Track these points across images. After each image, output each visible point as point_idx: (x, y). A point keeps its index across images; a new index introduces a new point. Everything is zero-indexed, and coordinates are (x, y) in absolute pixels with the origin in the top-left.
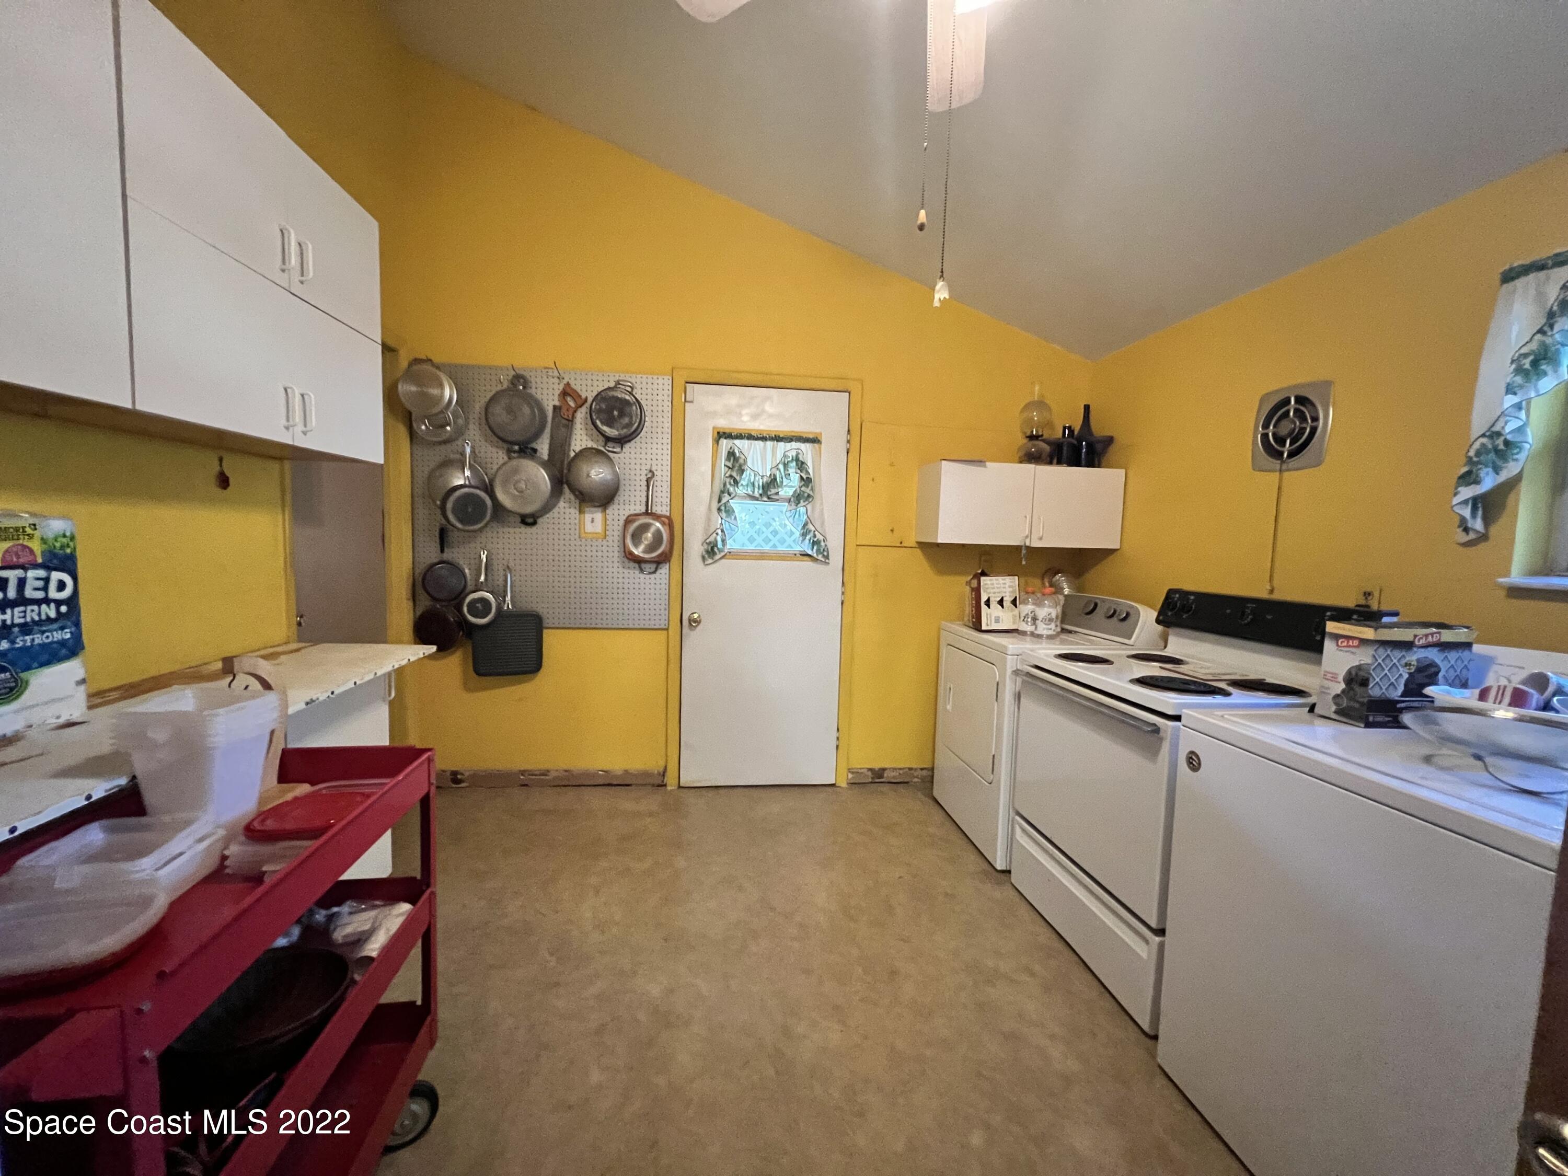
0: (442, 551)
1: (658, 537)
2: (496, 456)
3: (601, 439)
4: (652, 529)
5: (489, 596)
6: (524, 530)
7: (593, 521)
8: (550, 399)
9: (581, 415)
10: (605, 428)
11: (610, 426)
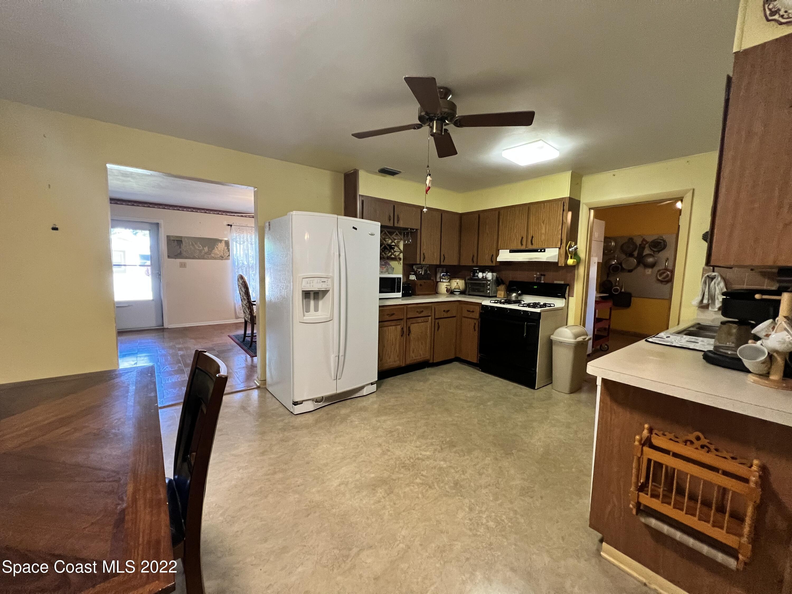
0: (608, 276)
1: (668, 275)
2: (623, 256)
3: (652, 252)
4: (667, 273)
5: (618, 288)
6: (629, 274)
7: (649, 271)
8: (638, 242)
9: (647, 245)
10: (653, 249)
11: (655, 248)
